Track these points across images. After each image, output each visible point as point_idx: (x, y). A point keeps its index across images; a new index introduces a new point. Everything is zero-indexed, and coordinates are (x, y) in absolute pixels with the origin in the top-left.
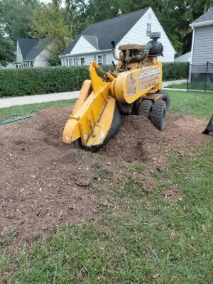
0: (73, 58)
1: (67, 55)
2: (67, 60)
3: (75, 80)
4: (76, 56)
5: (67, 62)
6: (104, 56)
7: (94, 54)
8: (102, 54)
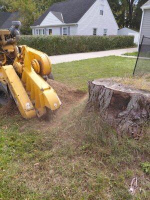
0: (42, 29)
1: (38, 26)
2: (37, 30)
3: (53, 47)
4: (46, 27)
5: (37, 32)
6: (69, 28)
7: (60, 26)
8: (67, 27)
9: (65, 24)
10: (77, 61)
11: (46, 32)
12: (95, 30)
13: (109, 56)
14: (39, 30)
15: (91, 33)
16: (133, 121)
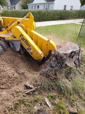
0: (34, 5)
1: (31, 4)
2: (31, 6)
4: (36, 4)
5: (31, 7)
6: (49, 5)
7: (44, 4)
8: (48, 4)
9: (47, 2)
10: (49, 26)
11: (36, 7)
12: (65, 6)
13: (70, 23)
14: (32, 6)
15: (62, 9)
16: (51, 67)
